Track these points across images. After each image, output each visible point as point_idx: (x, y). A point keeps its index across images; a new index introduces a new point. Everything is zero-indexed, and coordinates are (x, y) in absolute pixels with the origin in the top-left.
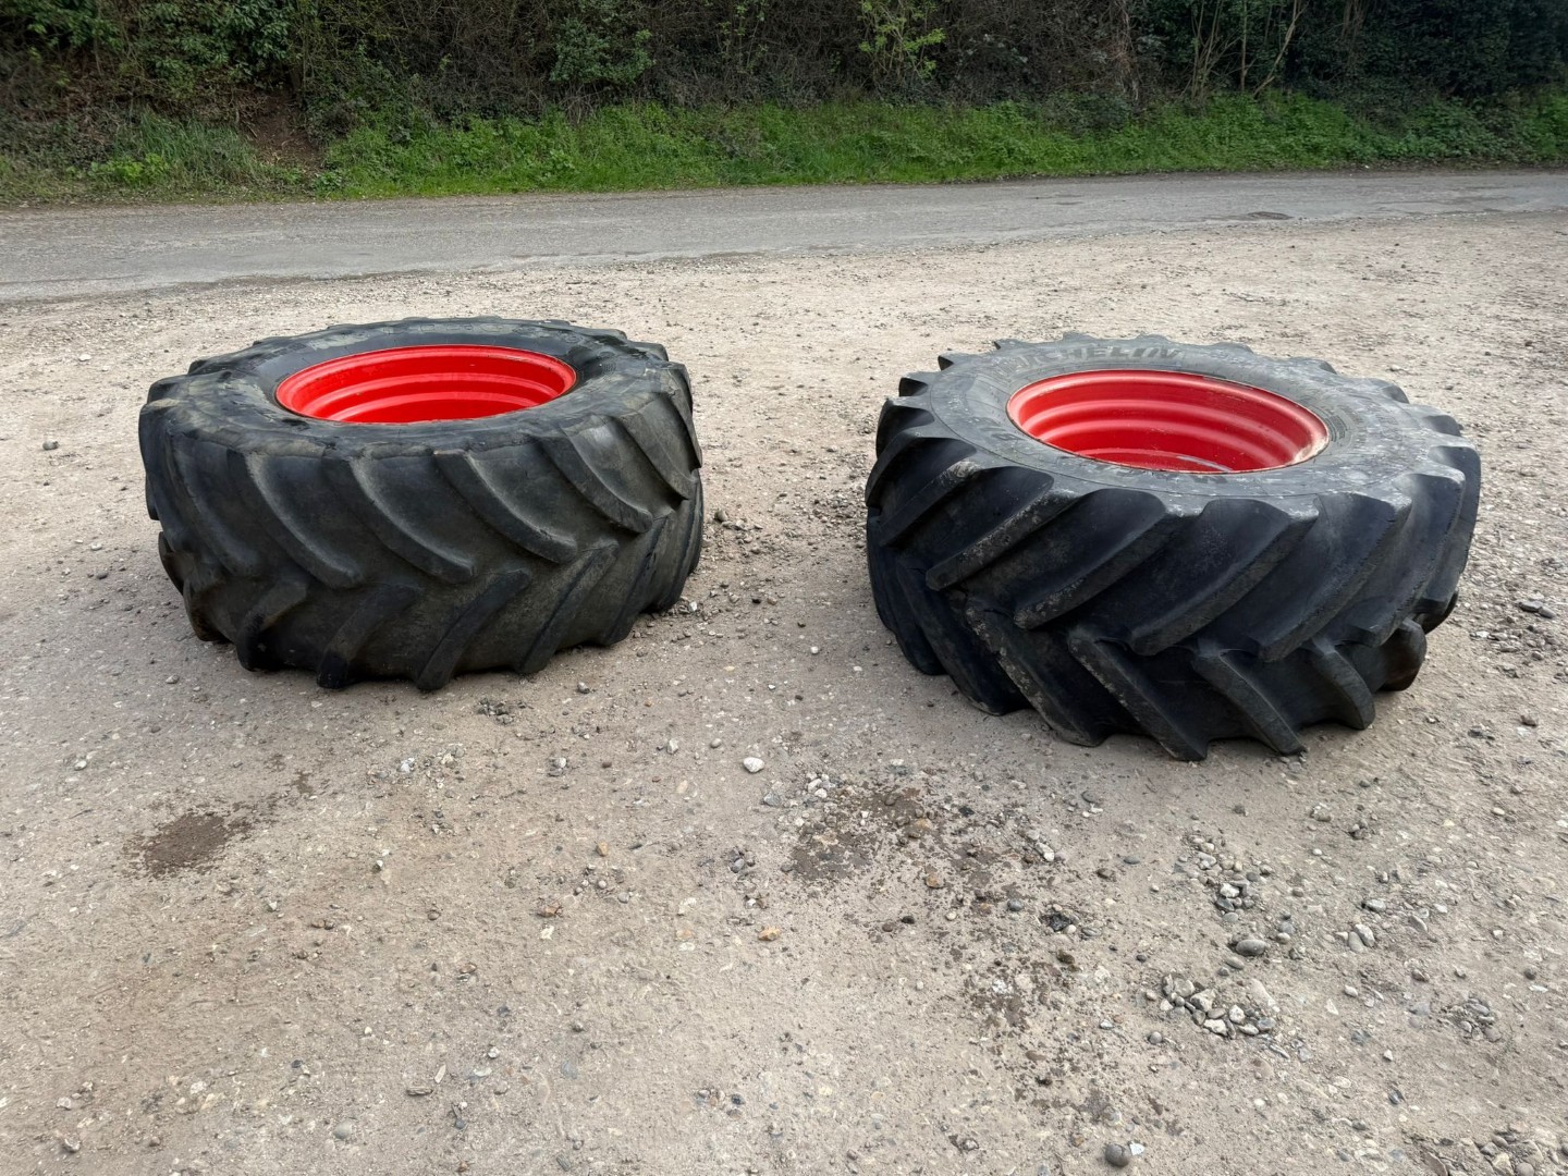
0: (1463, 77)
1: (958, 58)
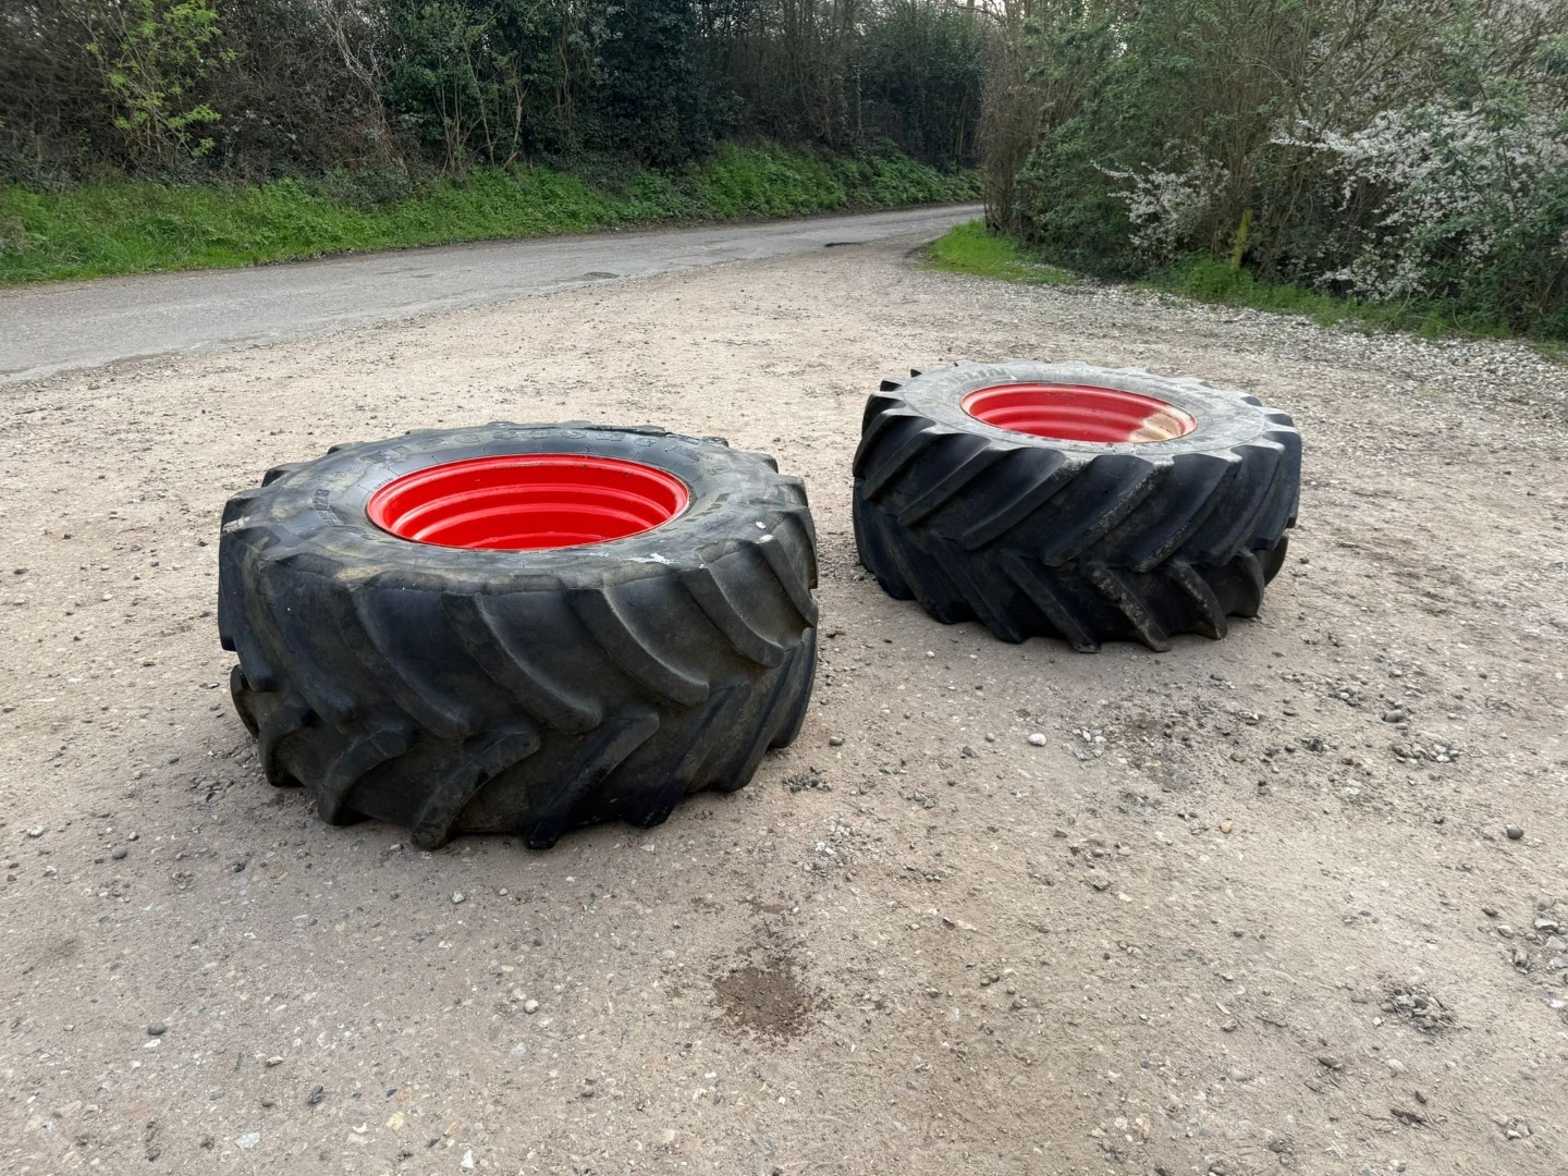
0: (655, 151)
1: (224, 135)
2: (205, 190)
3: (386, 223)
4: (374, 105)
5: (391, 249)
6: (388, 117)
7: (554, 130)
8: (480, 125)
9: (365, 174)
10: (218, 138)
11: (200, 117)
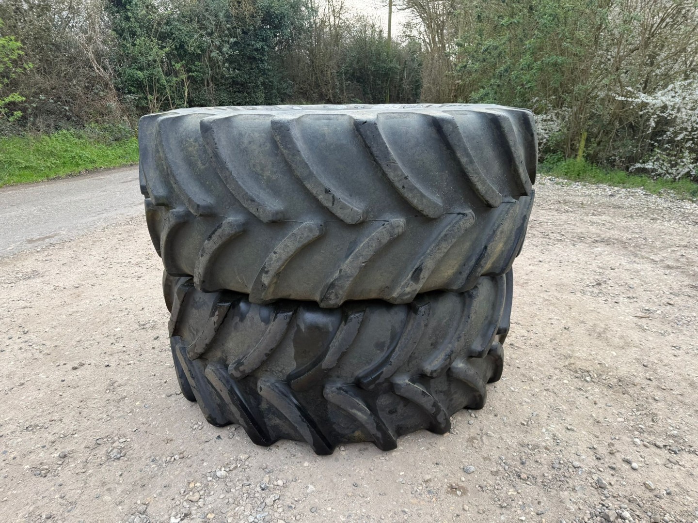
1: (27, 109)
2: (17, 139)
3: (120, 151)
4: (111, 90)
5: (125, 166)
6: (119, 96)
7: (204, 100)
8: (167, 99)
9: (107, 126)
10: (24, 110)
11: (12, 100)
